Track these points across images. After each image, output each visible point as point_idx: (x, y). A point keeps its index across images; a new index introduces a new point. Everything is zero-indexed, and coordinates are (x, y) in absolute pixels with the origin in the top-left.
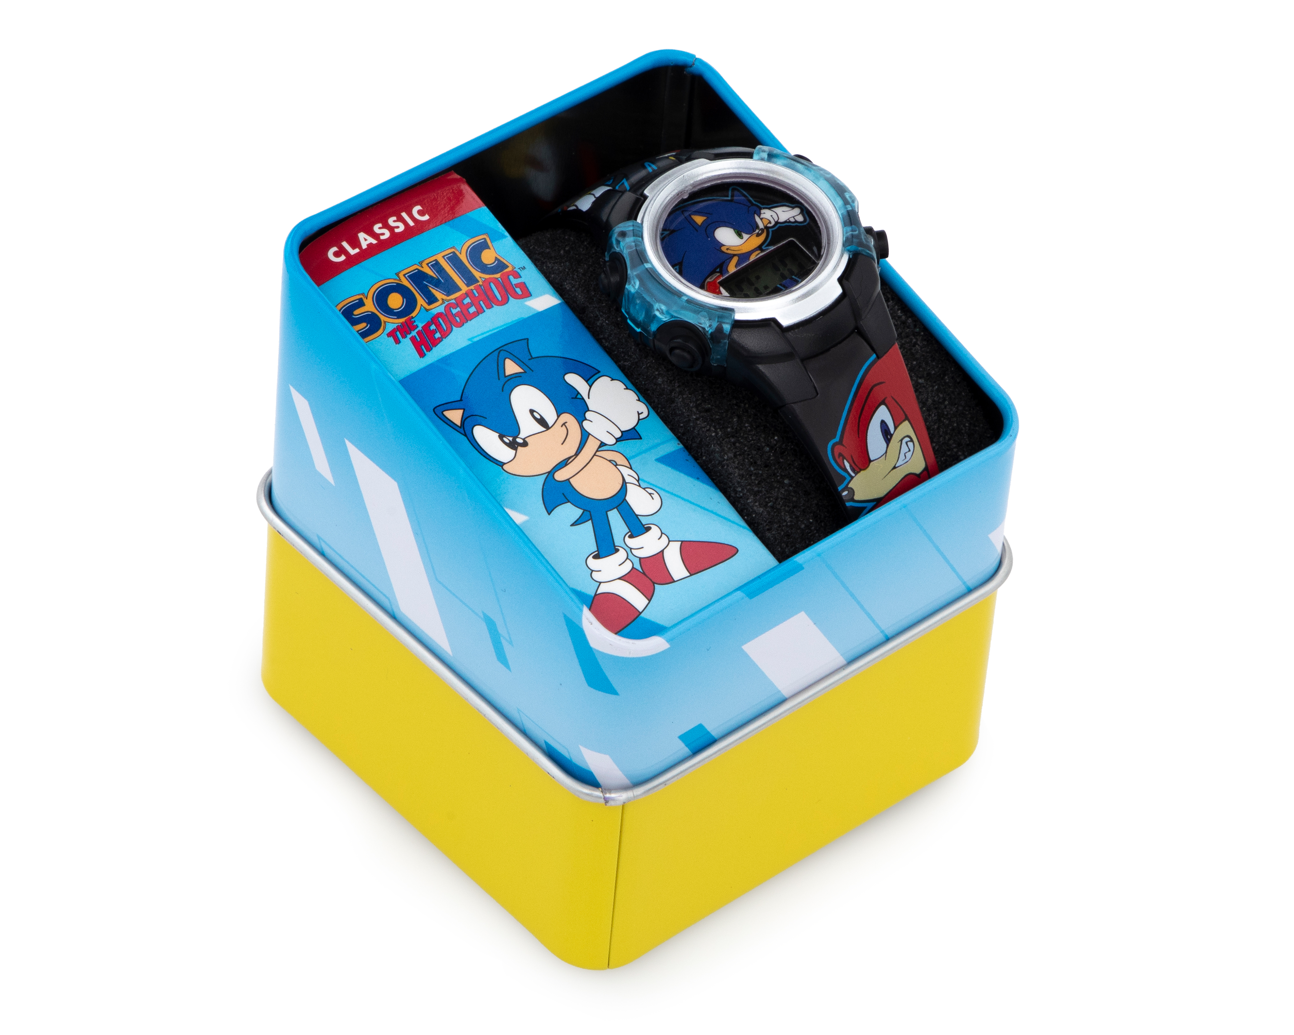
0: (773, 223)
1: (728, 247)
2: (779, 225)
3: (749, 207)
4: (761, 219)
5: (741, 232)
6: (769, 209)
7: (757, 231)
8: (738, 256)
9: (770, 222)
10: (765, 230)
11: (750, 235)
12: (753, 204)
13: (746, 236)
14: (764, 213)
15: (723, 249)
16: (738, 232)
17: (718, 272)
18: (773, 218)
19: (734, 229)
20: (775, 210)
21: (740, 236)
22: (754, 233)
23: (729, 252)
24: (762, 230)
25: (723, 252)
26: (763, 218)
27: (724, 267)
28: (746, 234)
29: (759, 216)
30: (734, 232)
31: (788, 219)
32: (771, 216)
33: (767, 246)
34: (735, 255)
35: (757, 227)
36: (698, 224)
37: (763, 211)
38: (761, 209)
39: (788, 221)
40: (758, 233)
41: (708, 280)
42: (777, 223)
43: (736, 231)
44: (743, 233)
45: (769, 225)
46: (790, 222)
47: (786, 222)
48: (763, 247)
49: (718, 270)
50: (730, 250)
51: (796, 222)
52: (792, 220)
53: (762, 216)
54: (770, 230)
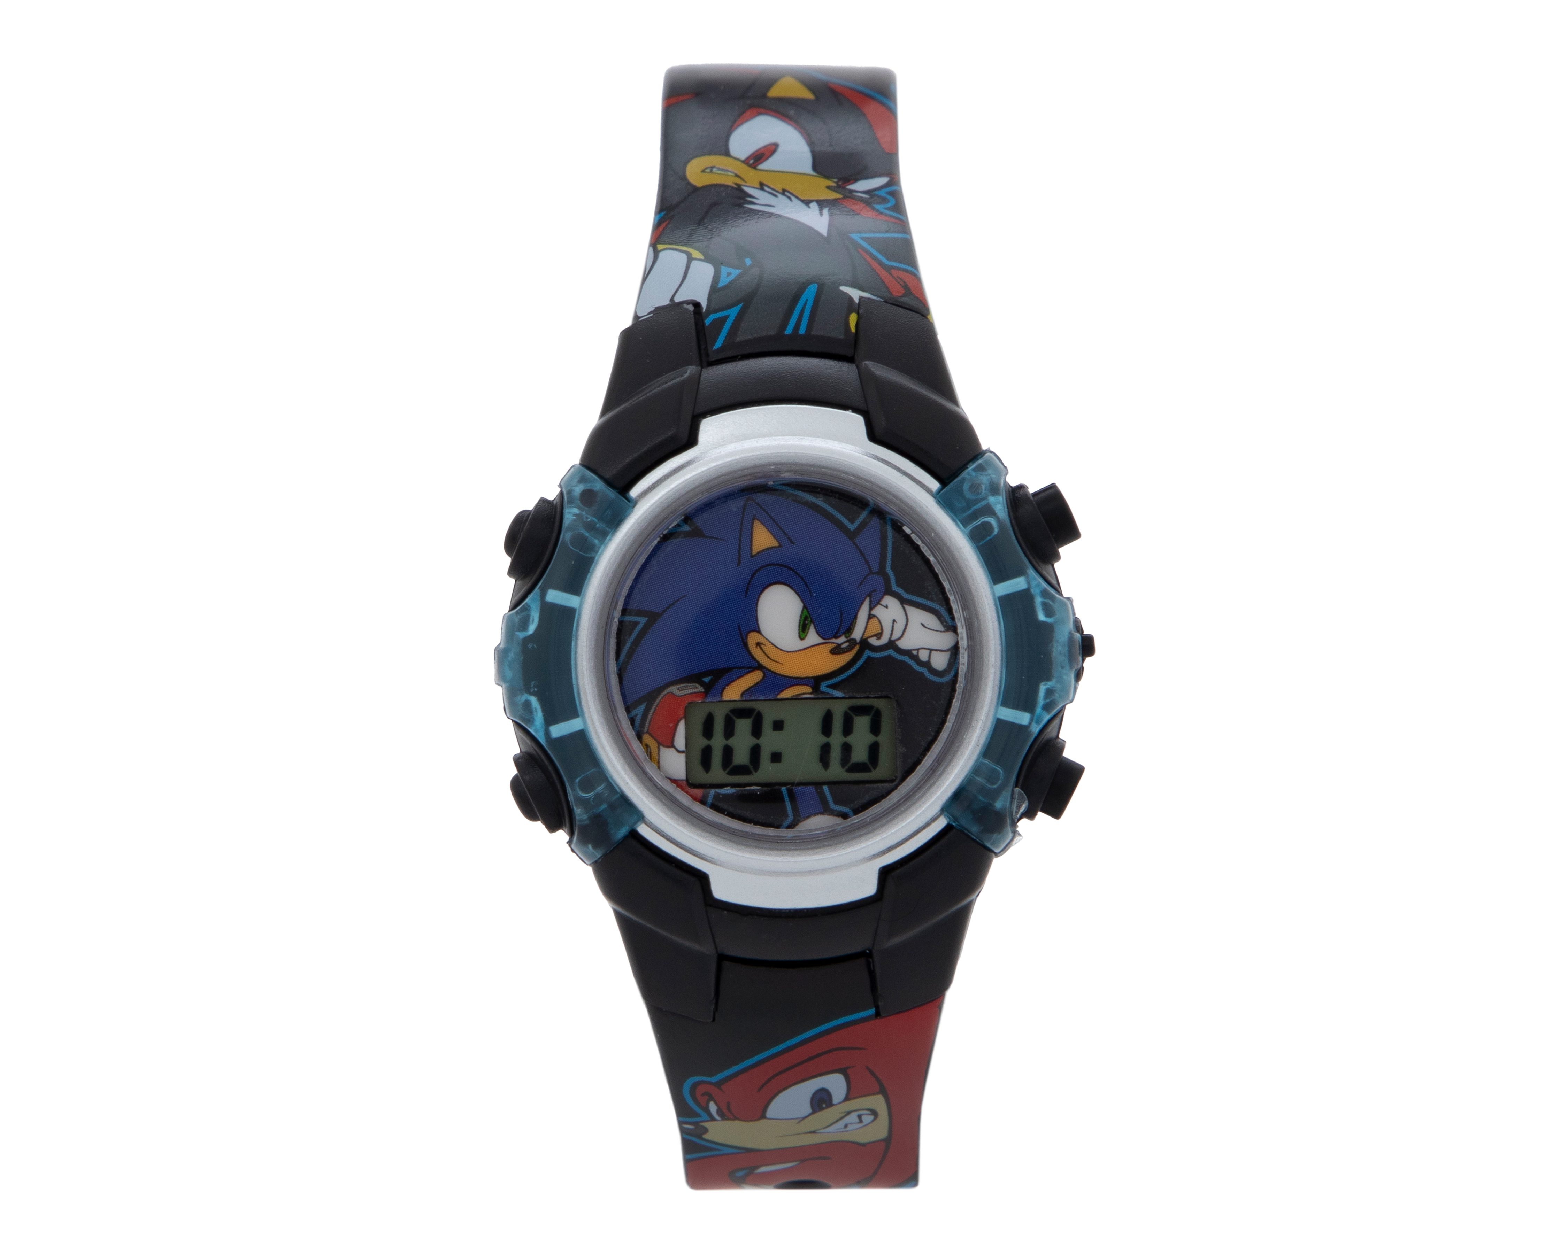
0: (884, 640)
1: (762, 640)
2: (890, 652)
3: (871, 573)
4: (871, 617)
5: (812, 621)
6: (903, 602)
7: (842, 639)
8: (764, 673)
9: (879, 636)
10: (857, 647)
11: (823, 641)
12: (882, 572)
13: (813, 637)
14: (886, 607)
15: (752, 639)
16: (806, 618)
17: (702, 684)
18: (893, 627)
19: (805, 607)
20: (911, 610)
21: (803, 629)
22: (834, 640)
23: (757, 653)
24: (852, 642)
25: (746, 645)
26: (874, 616)
27: (722, 681)
28: (818, 633)
29: (871, 609)
30: (799, 613)
31: (918, 650)
32: (894, 621)
33: (833, 687)
34: (760, 667)
35: (850, 630)
36: (751, 549)
37: (888, 600)
38: (889, 592)
39: (915, 653)
40: (839, 645)
41: (674, 689)
42: (891, 644)
43: (806, 613)
44: (812, 627)
45: (874, 642)
46: (916, 658)
47: (908, 653)
48: (823, 687)
49: (707, 680)
50: (762, 649)
51: (927, 665)
52: (923, 656)
53: (878, 611)
54: (867, 653)
